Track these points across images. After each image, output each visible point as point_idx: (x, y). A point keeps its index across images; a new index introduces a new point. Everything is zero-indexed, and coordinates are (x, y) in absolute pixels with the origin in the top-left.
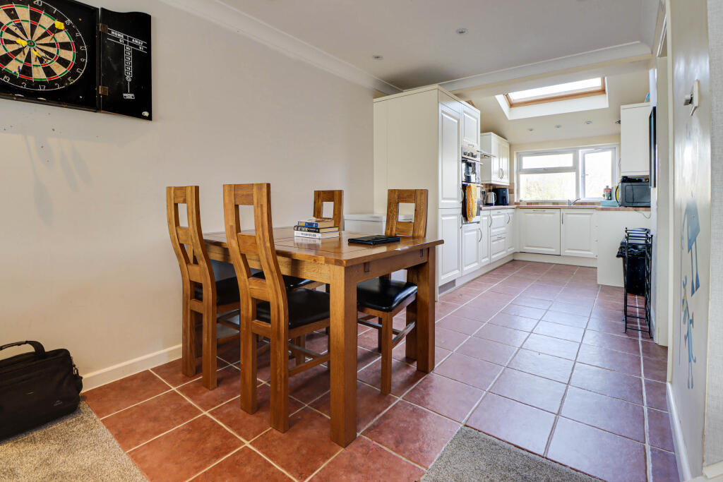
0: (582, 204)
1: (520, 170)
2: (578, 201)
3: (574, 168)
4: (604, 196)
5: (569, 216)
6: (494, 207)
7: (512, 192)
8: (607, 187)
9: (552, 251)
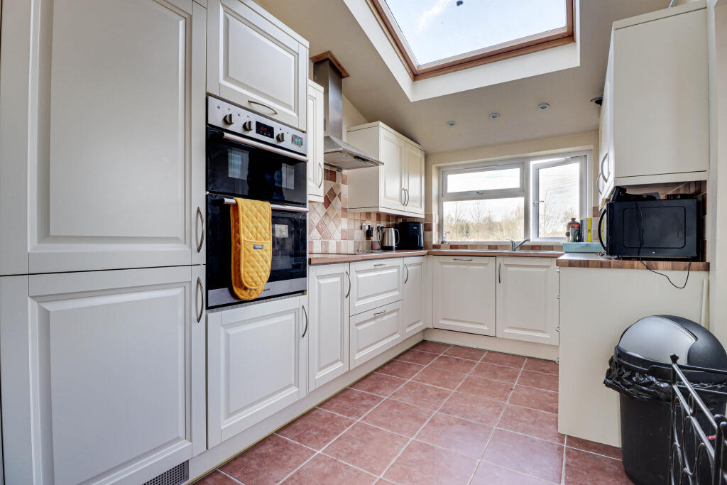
0: (533, 247)
1: (444, 196)
2: (526, 243)
3: (522, 191)
4: (568, 234)
5: (510, 269)
6: (394, 253)
7: (428, 228)
8: (573, 219)
9: (483, 329)
